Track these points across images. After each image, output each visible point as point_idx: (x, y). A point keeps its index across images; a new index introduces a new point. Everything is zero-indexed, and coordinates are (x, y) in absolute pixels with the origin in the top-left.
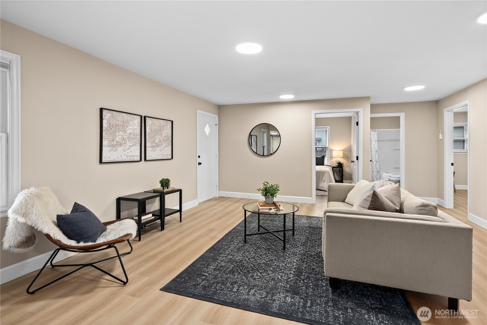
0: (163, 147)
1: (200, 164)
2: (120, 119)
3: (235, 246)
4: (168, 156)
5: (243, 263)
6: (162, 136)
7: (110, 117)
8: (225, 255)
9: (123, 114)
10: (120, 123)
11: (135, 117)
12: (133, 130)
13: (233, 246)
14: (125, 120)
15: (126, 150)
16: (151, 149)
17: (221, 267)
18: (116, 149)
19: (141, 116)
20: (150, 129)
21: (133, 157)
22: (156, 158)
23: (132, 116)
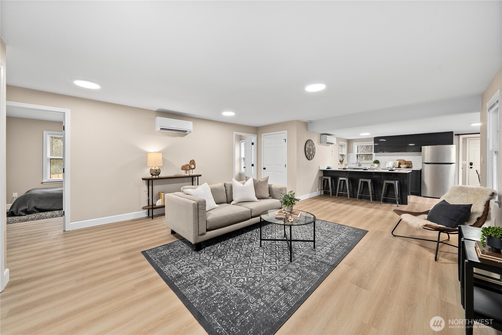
3: (325, 248)
5: (321, 234)
8: (334, 241)
13: (327, 248)
17: (336, 235)
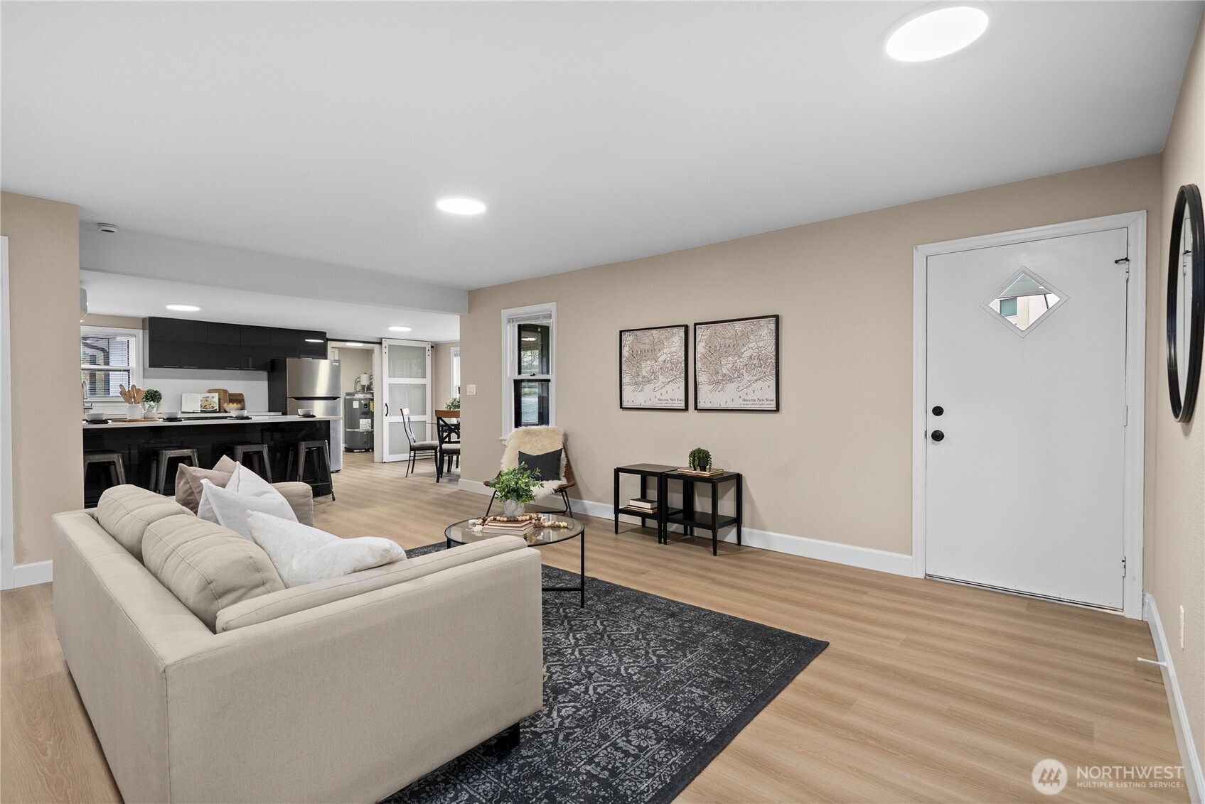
0: (745, 381)
1: (938, 436)
2: (647, 341)
4: (762, 402)
6: (740, 357)
7: (633, 342)
9: (653, 331)
10: (647, 347)
11: (675, 330)
12: (669, 355)
14: (656, 340)
15: (657, 389)
16: (710, 387)
18: (642, 387)
19: (686, 327)
20: (706, 346)
21: (671, 402)
22: (724, 406)
23: (669, 330)
